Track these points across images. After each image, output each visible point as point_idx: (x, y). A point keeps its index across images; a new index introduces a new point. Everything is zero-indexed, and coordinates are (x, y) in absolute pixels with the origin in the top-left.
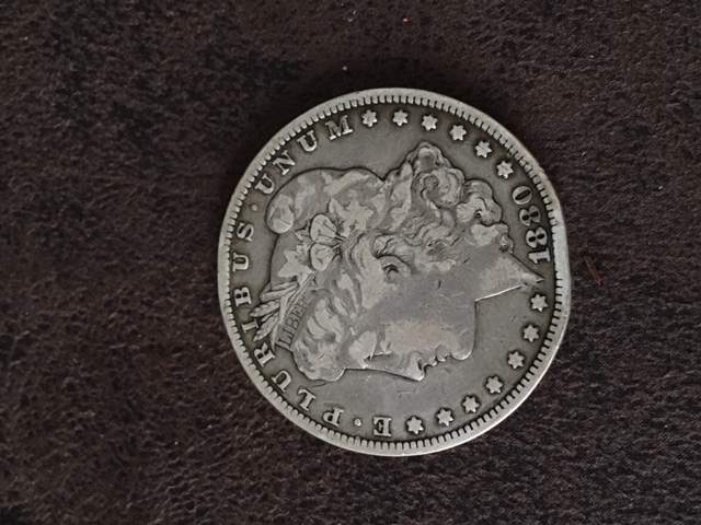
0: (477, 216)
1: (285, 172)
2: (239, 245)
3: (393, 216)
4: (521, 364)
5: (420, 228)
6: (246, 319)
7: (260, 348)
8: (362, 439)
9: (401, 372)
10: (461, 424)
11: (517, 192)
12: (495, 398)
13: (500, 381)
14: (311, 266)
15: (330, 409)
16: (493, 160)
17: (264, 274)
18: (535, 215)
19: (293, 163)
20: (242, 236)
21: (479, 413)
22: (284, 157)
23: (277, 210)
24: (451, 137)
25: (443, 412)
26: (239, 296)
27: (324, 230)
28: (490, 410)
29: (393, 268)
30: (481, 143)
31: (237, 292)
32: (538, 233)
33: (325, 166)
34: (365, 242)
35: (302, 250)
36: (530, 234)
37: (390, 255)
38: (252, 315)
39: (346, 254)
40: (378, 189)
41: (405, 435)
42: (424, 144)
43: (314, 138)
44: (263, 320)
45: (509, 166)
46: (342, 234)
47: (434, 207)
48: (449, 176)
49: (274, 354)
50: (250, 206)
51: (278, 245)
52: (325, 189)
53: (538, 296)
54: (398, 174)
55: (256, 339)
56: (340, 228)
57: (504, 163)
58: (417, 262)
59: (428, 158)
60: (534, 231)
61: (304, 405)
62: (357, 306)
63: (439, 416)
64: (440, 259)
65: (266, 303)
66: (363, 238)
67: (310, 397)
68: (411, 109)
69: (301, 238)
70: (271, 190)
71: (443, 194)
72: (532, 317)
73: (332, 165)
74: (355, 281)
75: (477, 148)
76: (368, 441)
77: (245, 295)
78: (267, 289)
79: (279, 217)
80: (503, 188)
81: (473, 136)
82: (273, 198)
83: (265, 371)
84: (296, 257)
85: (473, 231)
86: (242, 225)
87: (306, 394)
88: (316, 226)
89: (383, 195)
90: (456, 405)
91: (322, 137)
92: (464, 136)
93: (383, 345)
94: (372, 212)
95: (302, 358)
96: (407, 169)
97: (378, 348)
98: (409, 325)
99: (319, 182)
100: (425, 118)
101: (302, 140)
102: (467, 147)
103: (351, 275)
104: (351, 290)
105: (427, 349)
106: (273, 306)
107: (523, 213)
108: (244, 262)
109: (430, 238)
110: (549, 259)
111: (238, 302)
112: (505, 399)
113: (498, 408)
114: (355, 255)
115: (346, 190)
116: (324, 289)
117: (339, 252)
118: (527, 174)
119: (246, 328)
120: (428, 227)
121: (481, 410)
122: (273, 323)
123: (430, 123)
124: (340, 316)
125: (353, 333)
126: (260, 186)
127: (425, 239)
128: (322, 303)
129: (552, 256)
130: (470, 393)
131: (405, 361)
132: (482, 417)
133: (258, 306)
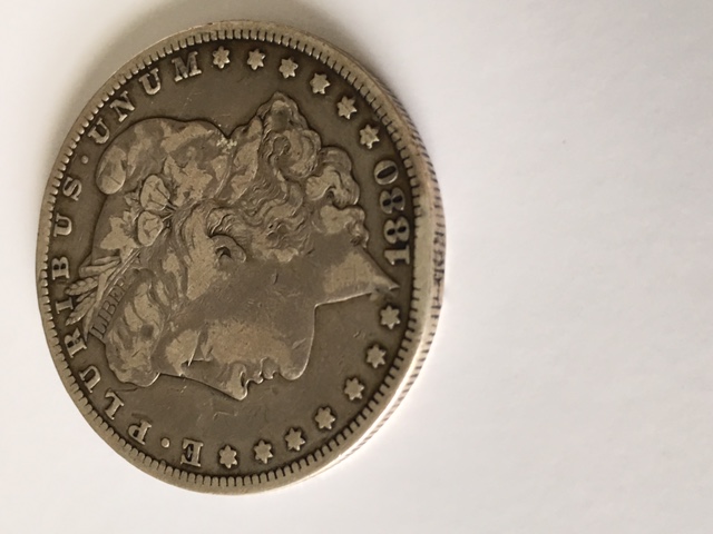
0: (330, 194)
1: (123, 118)
2: (65, 204)
3: (233, 185)
4: (359, 395)
5: (263, 203)
6: (60, 295)
7: (71, 335)
8: (167, 465)
9: (221, 386)
10: (281, 463)
11: (380, 168)
12: (325, 435)
13: (332, 414)
14: (136, 239)
15: (137, 421)
16: (356, 123)
17: (86, 244)
18: (398, 200)
19: (132, 108)
20: (68, 193)
21: (303, 453)
22: (123, 99)
23: (109, 165)
24: (311, 88)
25: (262, 444)
26: (56, 268)
27: (156, 195)
28: (315, 450)
29: (226, 252)
30: (345, 100)
31: (55, 262)
32: (399, 224)
33: (167, 115)
34: (198, 215)
35: (130, 217)
36: (390, 225)
37: (225, 234)
38: (68, 292)
39: (177, 228)
40: (221, 149)
41: (215, 468)
42: (280, 95)
43: (157, 79)
44: (78, 300)
45: (374, 132)
46: (175, 203)
47: (281, 178)
48: (303, 139)
49: (85, 344)
50: (81, 157)
51: (105, 208)
52: (163, 143)
53: (389, 308)
54: (246, 131)
55: (68, 323)
56: (174, 195)
57: (368, 129)
58: (254, 246)
59: (282, 114)
60: (395, 221)
61: (111, 412)
62: (180, 295)
63: (257, 449)
64: (281, 247)
65: (83, 279)
66: (198, 210)
67: (117, 403)
68: (270, 49)
69: (129, 202)
70: (106, 139)
71: (294, 162)
72: (380, 335)
73: (174, 115)
74: (183, 262)
75: (340, 105)
76: (174, 469)
77: (63, 267)
78: (87, 262)
79: (109, 175)
80: (365, 161)
81: (337, 89)
82: (105, 150)
83: (74, 364)
84: (122, 226)
85: (322, 214)
86: (69, 179)
87: (112, 399)
88: (148, 189)
89: (225, 157)
90: (278, 438)
91: (167, 77)
92: (326, 89)
93: (205, 350)
94: (211, 177)
95: (115, 354)
96: (256, 126)
97: (198, 352)
98: (236, 326)
99: (157, 134)
100: (284, 61)
101: (144, 79)
102: (328, 104)
103: (179, 255)
104: (177, 274)
105: (254, 361)
106: (91, 284)
107: (384, 196)
108: (66, 226)
109: (273, 218)
110: (408, 261)
111: (55, 274)
112: (334, 438)
113: (325, 449)
114: (186, 231)
115: (184, 148)
116: (147, 270)
117: (169, 225)
118: (394, 144)
119: (59, 307)
120: (272, 203)
121: (305, 449)
122: (88, 306)
123: (289, 69)
124: (161, 305)
125: (173, 330)
126: (93, 133)
127: (266, 219)
128: (144, 287)
129: (412, 257)
130: (296, 425)
131: (226, 373)
132: (305, 458)
133: (74, 282)
